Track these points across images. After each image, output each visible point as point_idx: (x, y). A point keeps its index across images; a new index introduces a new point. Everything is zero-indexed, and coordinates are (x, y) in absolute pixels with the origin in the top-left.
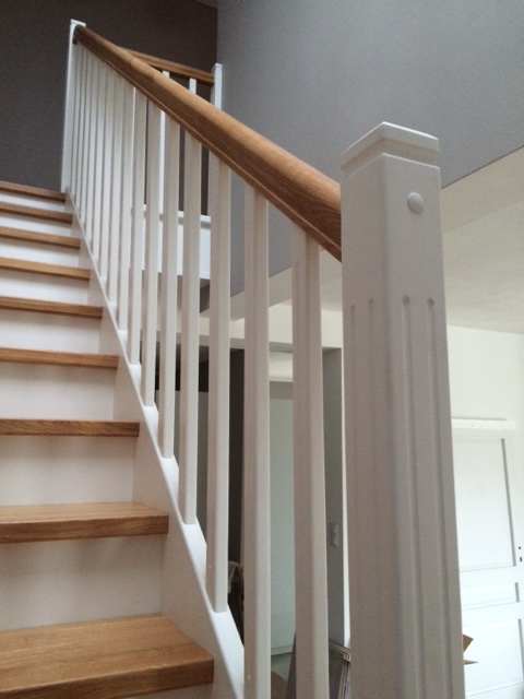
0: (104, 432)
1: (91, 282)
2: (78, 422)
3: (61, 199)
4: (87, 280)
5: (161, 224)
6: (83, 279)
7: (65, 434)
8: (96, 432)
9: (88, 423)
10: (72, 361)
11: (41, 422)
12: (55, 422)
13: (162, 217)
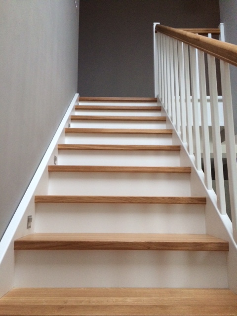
0: (190, 202)
1: (173, 135)
2: (178, 198)
3: (155, 100)
4: (171, 134)
5: (199, 104)
6: (169, 134)
7: (173, 203)
8: (187, 202)
9: (183, 198)
10: (171, 171)
11: (163, 198)
12: (169, 198)
13: (199, 101)
